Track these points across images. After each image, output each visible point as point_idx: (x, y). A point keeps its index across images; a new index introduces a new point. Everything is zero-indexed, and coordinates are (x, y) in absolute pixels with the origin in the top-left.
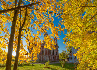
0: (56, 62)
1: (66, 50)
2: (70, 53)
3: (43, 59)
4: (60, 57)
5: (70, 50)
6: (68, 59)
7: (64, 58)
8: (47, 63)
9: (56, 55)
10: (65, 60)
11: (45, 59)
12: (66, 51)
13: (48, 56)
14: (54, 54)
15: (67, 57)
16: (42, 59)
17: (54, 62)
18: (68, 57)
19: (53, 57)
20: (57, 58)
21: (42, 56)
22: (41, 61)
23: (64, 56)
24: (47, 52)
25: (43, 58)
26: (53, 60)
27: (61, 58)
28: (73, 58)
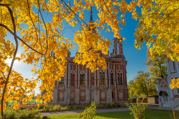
0: (119, 106)
1: (147, 69)
2: (160, 80)
3: (80, 97)
4: (133, 93)
5: (162, 71)
6: (156, 97)
7: (143, 96)
8: (89, 110)
9: (120, 87)
10: (145, 100)
11: (88, 99)
12: (147, 75)
13: (97, 89)
14: (112, 83)
15: (151, 90)
16: (77, 100)
17: (114, 107)
18: (155, 91)
19: (110, 91)
20: (121, 95)
21: (78, 91)
22: (75, 104)
23: (143, 89)
24: (93, 78)
25: (83, 94)
26: (110, 101)
27: (135, 93)
28: (171, 95)
